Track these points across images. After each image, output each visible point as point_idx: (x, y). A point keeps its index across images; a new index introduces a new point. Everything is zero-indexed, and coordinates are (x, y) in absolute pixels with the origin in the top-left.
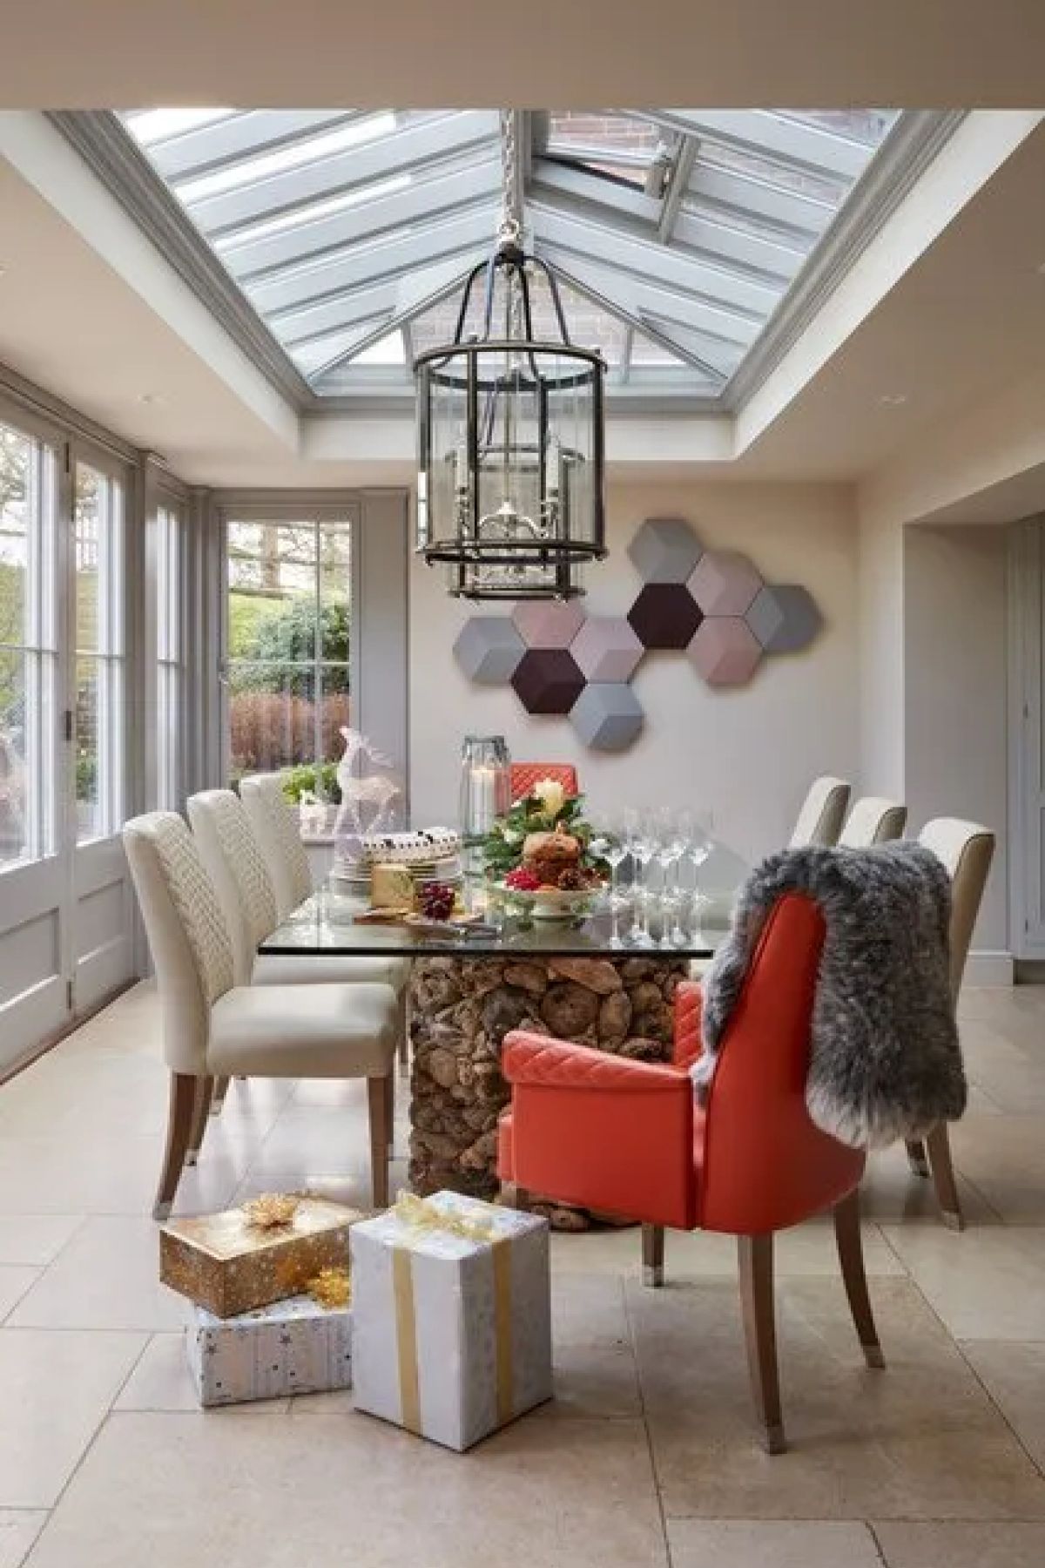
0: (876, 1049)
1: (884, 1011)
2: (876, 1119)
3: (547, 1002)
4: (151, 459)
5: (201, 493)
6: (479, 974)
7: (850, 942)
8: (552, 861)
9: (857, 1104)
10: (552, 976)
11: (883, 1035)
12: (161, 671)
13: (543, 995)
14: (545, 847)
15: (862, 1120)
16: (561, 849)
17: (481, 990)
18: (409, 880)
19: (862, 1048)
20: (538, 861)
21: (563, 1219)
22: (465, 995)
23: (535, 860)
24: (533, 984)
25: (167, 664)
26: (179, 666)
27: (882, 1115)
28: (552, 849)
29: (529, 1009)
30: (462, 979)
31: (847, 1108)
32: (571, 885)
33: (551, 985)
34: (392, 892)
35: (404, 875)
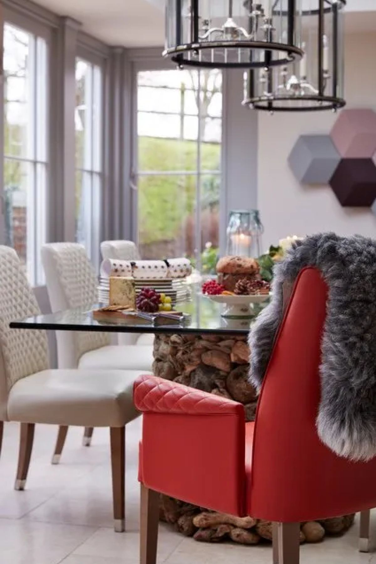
0: (355, 382)
1: (362, 353)
2: (355, 434)
3: (231, 378)
4: (68, 23)
5: (119, 51)
6: (186, 357)
7: (340, 301)
8: (233, 274)
9: (342, 422)
10: (233, 359)
11: (361, 371)
12: (87, 178)
13: (228, 373)
14: (228, 264)
15: (345, 434)
16: (240, 266)
17: (189, 369)
18: (132, 286)
19: (346, 381)
20: (225, 274)
21: (238, 536)
22: (179, 373)
23: (222, 274)
24: (220, 364)
25: (91, 173)
26: (102, 175)
27: (360, 431)
28: (234, 266)
29: (218, 383)
30: (176, 361)
31: (335, 426)
32: (243, 291)
33: (234, 365)
34: (121, 295)
35: (129, 282)
